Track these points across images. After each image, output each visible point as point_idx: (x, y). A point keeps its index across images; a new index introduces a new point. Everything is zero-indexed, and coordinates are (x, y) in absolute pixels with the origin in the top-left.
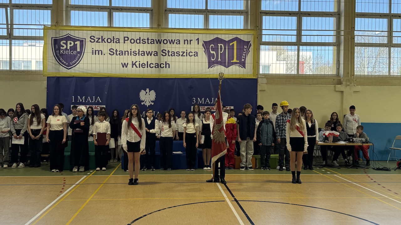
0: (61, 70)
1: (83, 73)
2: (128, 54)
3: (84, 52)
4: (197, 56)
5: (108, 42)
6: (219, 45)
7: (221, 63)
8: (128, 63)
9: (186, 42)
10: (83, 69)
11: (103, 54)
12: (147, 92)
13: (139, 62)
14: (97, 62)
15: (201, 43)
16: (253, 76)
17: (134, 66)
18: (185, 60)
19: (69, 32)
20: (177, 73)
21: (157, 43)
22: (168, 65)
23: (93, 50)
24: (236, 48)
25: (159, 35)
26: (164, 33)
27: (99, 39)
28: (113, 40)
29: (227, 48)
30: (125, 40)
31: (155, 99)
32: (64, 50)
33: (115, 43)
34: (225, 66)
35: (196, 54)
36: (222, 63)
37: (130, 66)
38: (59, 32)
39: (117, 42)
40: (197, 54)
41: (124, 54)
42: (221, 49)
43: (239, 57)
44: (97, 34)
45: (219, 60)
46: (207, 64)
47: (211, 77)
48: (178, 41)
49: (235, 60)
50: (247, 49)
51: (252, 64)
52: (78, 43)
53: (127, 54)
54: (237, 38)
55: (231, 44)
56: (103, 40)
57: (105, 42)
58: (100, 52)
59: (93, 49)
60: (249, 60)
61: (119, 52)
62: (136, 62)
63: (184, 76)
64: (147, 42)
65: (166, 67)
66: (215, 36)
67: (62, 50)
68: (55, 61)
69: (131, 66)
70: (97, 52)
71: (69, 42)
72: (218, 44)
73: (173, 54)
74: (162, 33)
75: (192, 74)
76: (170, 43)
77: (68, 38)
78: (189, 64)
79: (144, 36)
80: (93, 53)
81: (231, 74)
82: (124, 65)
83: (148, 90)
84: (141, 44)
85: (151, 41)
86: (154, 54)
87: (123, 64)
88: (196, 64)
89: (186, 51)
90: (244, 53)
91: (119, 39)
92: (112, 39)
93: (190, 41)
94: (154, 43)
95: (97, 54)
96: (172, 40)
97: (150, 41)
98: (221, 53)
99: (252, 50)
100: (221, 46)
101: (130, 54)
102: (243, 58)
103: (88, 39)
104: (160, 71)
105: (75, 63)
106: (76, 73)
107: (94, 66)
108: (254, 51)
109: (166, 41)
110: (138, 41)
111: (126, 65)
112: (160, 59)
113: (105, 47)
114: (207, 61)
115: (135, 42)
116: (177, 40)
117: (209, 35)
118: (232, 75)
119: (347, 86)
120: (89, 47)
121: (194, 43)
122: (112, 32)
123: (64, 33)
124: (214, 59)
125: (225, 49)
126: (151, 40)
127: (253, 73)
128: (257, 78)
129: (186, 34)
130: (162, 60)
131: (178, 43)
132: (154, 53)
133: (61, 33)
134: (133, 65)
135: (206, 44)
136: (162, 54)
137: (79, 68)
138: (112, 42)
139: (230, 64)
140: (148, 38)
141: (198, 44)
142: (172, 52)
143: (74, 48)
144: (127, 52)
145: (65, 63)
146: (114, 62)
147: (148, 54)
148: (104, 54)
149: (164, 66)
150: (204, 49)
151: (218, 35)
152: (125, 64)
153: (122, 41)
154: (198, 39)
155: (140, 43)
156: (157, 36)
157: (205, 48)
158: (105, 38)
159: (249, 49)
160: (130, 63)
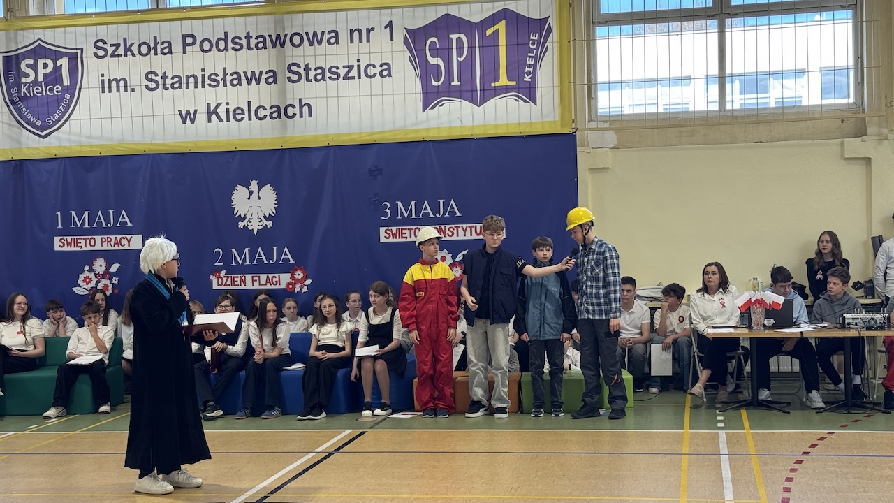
0: (23, 140)
1: (81, 146)
2: (196, 83)
3: (80, 89)
4: (389, 75)
5: (141, 54)
6: (454, 37)
7: (460, 91)
8: (196, 111)
9: (356, 34)
10: (80, 135)
11: (128, 88)
12: (251, 192)
13: (227, 104)
14: (116, 113)
15: (400, 35)
16: (562, 126)
17: (214, 117)
18: (354, 92)
19: (39, 34)
20: (332, 130)
21: (274, 46)
22: (306, 109)
23: (103, 81)
24: (505, 44)
25: (280, 23)
26: (293, 15)
27: (118, 46)
28: (155, 48)
29: (477, 45)
30: (185, 45)
31: (275, 212)
32: (29, 86)
33: (159, 55)
34: (473, 101)
35: (387, 70)
36: (465, 92)
37: (202, 117)
38: (16, 35)
39: (166, 51)
40: (389, 69)
41: (184, 86)
42: (460, 48)
43: (515, 70)
44: (112, 34)
45: (456, 82)
46: (420, 97)
47: (434, 135)
48: (333, 34)
49: (503, 81)
50: (539, 43)
51: (557, 91)
52: (64, 62)
53: (192, 85)
54: (505, 10)
55: (489, 32)
56: (128, 49)
57: (134, 55)
58: (122, 83)
59: (102, 75)
60: (547, 75)
61: (171, 81)
62: (217, 107)
63: (352, 137)
64: (245, 46)
65: (301, 116)
66: (442, 11)
67: (25, 84)
68: (9, 116)
69: (205, 116)
70: (114, 84)
71: (41, 62)
72: (451, 36)
73: (321, 75)
74: (286, 16)
75: (374, 131)
76: (311, 44)
77: (40, 51)
78: (366, 101)
79: (237, 27)
80: (103, 87)
81: (493, 123)
82: (186, 117)
83: (254, 185)
84: (231, 51)
85: (256, 41)
86: (267, 79)
87: (184, 113)
88: (388, 99)
89: (356, 64)
90: (530, 57)
91: (169, 43)
92: (152, 46)
93: (369, 31)
94: (265, 47)
95: (114, 89)
96: (315, 34)
97: (253, 42)
98: (459, 63)
99: (555, 44)
100: (459, 40)
101: (200, 85)
102: (529, 73)
103: (90, 51)
104: (285, 127)
105: (59, 120)
106: (63, 147)
107: (107, 123)
108: (560, 47)
109: (298, 39)
110: (222, 45)
111: (192, 115)
112: (283, 92)
113: (132, 68)
114: (419, 90)
115: (214, 48)
116: (329, 33)
117: (421, 9)
118: (496, 126)
119: (882, 139)
120: (93, 70)
121: (379, 36)
122: (151, 24)
123: (27, 39)
124: (440, 83)
125: (471, 47)
126: (257, 38)
127: (562, 118)
128: (574, 130)
129: (356, 12)
130: (289, 95)
131: (333, 40)
132: (268, 75)
133: (20, 38)
134: (210, 114)
135: (415, 38)
136: (289, 79)
137: (70, 133)
138: (152, 51)
139: (490, 93)
140: (248, 33)
141: (392, 39)
142: (315, 70)
143: (54, 78)
144: (192, 80)
145: (33, 120)
146: (158, 111)
147: (251, 79)
148: (133, 90)
149: (297, 111)
150: (408, 54)
151: (449, 7)
152: (188, 113)
153: (177, 47)
154: (390, 25)
155: (226, 49)
156: (272, 26)
157: (410, 51)
158: (132, 44)
159: (544, 43)
160: (202, 111)
